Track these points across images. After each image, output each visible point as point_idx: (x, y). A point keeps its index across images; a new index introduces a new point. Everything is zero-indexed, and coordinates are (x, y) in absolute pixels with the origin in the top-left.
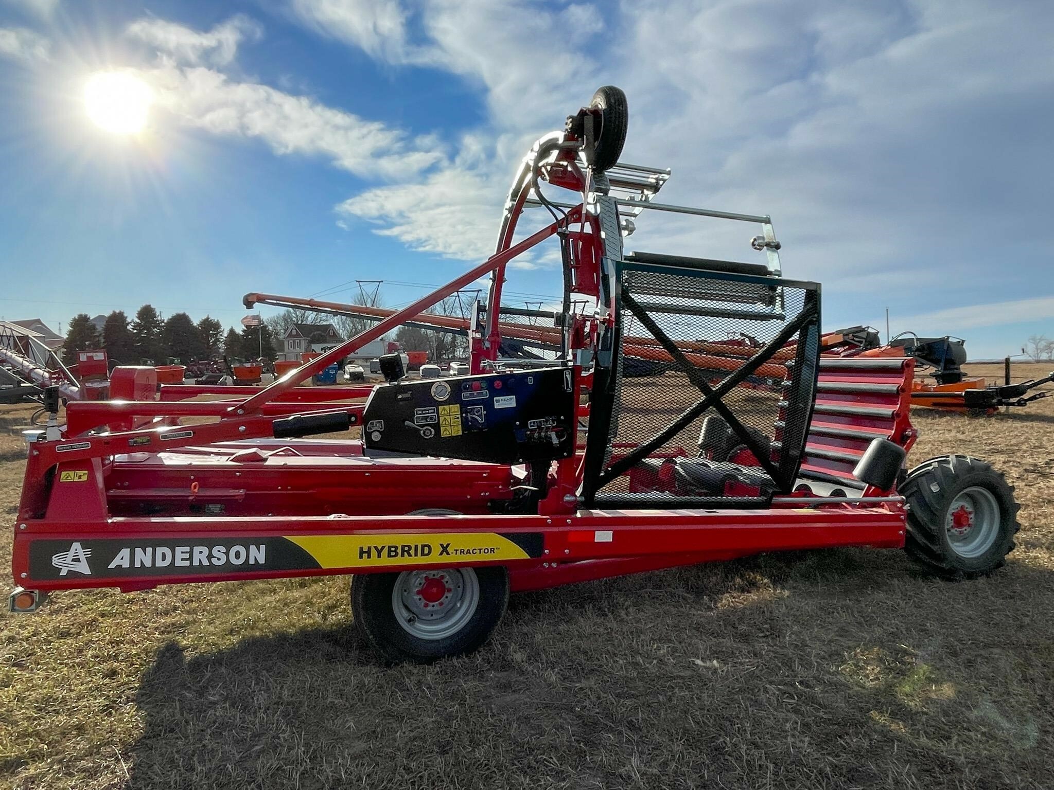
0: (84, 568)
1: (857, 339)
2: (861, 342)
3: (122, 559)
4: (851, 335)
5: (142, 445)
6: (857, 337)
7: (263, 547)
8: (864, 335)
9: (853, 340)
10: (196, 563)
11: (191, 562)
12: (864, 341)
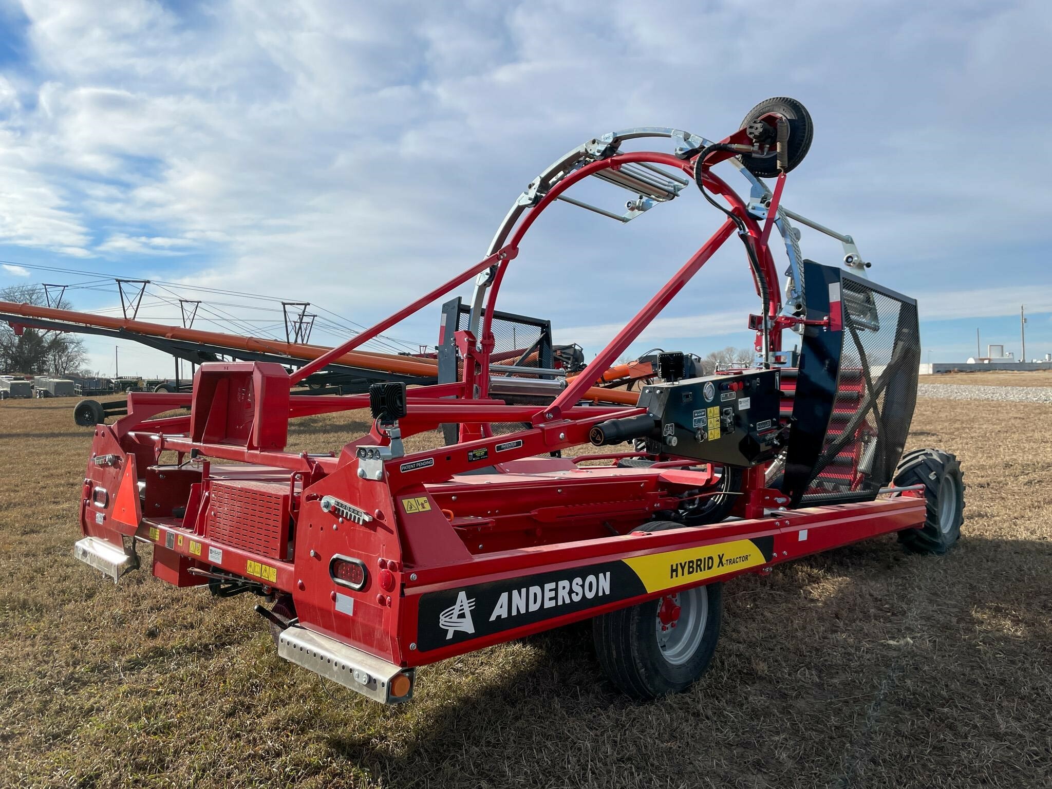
0: (467, 626)
1: (564, 356)
2: (569, 359)
3: (501, 607)
4: (559, 352)
5: (480, 459)
6: (564, 353)
7: (608, 574)
8: (571, 352)
9: (561, 356)
10: (560, 603)
11: (557, 602)
12: (572, 357)
